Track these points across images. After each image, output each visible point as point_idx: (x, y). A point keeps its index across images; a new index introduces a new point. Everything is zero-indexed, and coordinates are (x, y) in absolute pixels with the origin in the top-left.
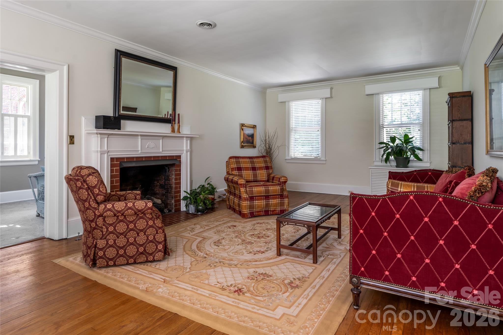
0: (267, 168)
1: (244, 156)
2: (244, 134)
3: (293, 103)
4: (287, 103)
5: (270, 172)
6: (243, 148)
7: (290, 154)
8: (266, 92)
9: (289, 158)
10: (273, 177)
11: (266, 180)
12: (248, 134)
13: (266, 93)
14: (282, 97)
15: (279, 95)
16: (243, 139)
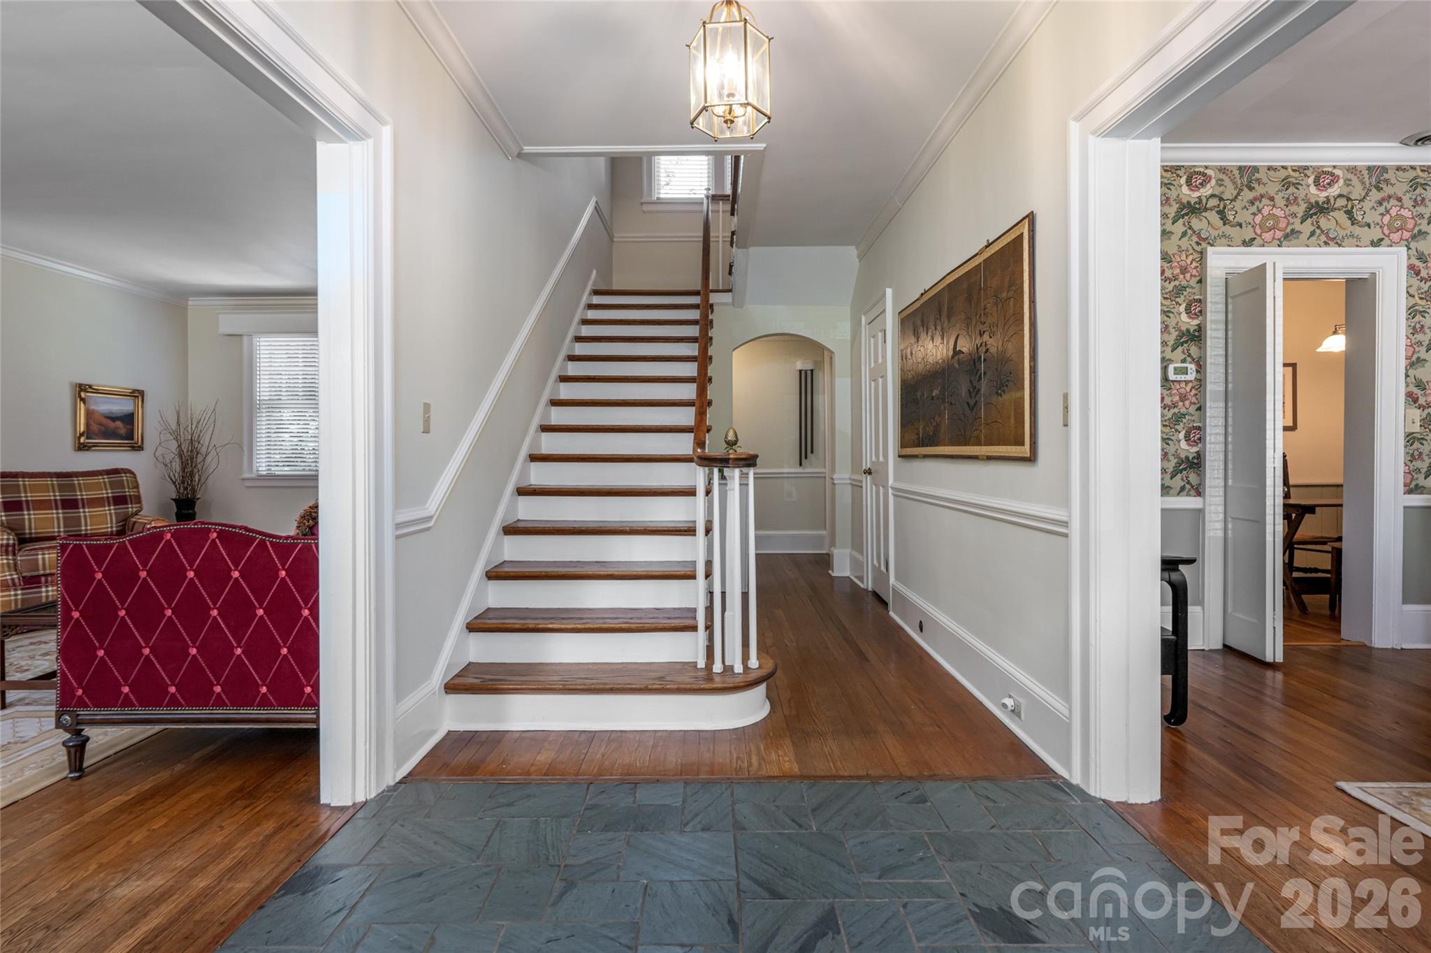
0: (120, 500)
1: (91, 469)
2: (89, 414)
3: (262, 339)
4: (245, 339)
5: (128, 512)
6: (87, 450)
7: (254, 467)
8: (187, 305)
9: (253, 475)
10: (135, 522)
11: (112, 532)
12: (111, 413)
13: (187, 309)
14: (230, 322)
15: (221, 317)
16: (88, 425)
